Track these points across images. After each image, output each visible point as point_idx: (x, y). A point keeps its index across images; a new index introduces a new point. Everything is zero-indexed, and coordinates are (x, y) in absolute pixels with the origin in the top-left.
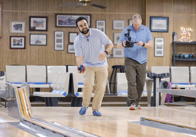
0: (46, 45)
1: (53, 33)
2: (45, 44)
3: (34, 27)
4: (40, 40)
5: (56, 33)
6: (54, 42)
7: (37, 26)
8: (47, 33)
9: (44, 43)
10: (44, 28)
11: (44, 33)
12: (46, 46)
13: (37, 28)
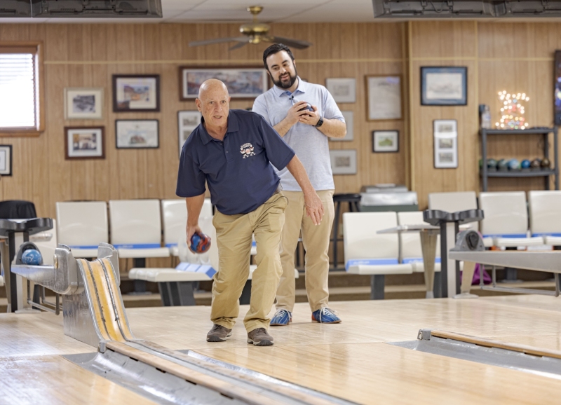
0: (158, 147)
1: (175, 116)
2: (155, 144)
3: (127, 103)
4: (143, 135)
5: (183, 116)
6: (177, 138)
7: (133, 100)
8: (158, 116)
9: (153, 142)
10: (152, 105)
11: (151, 115)
12: (159, 151)
13: (133, 105)
